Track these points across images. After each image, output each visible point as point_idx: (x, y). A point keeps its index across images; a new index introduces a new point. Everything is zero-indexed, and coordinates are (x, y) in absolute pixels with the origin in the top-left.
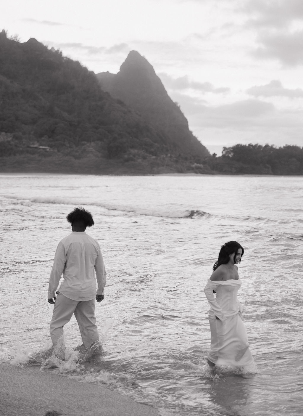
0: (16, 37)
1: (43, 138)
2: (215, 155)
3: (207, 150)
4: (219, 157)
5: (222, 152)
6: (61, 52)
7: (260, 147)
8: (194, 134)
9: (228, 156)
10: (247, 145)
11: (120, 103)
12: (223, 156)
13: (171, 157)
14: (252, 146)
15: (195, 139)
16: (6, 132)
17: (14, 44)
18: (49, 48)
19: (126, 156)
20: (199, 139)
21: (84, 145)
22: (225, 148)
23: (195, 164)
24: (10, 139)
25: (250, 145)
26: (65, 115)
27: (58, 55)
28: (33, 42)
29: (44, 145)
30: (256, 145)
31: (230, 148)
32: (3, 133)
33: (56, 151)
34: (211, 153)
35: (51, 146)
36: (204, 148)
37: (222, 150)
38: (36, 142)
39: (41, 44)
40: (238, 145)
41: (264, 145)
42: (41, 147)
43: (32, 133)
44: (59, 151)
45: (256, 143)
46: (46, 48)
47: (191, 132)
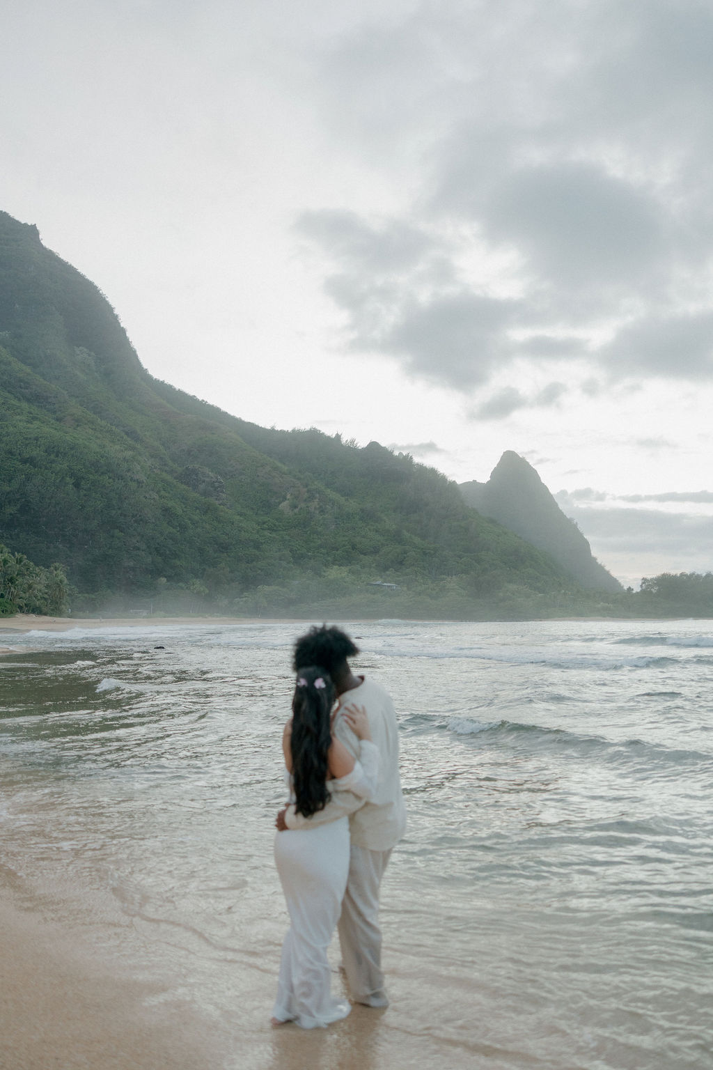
0: (353, 442)
1: (388, 573)
2: (630, 589)
3: (620, 584)
4: (637, 593)
5: (641, 586)
6: (411, 458)
7: (698, 577)
8: (599, 561)
9: (651, 592)
10: (678, 575)
11: (492, 521)
12: (643, 592)
13: (565, 594)
14: (686, 575)
15: (601, 568)
16: (340, 565)
17: (351, 450)
18: (396, 453)
19: (501, 594)
20: (607, 568)
21: (443, 579)
22: (645, 580)
23: (602, 603)
24: (343, 575)
25: (682, 574)
26: (417, 540)
27: (407, 460)
28: (374, 446)
29: (390, 582)
30: (692, 575)
31: (652, 579)
32: (336, 567)
33: (405, 589)
34: (626, 588)
35: (398, 583)
36: (615, 581)
37: (640, 583)
38: (379, 577)
39: (384, 448)
40: (664, 575)
41: (704, 575)
42: (385, 584)
43: (374, 565)
44: (408, 589)
45: (692, 572)
46: (391, 453)
47: (595, 559)
